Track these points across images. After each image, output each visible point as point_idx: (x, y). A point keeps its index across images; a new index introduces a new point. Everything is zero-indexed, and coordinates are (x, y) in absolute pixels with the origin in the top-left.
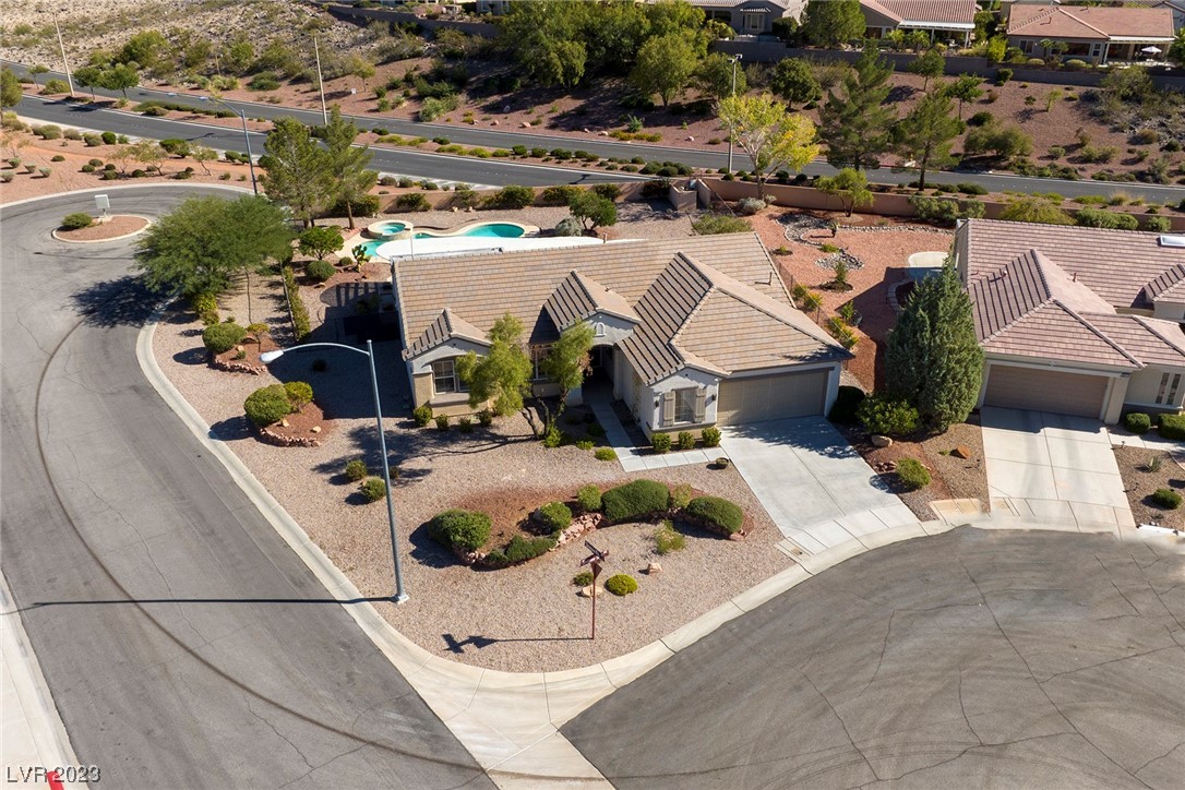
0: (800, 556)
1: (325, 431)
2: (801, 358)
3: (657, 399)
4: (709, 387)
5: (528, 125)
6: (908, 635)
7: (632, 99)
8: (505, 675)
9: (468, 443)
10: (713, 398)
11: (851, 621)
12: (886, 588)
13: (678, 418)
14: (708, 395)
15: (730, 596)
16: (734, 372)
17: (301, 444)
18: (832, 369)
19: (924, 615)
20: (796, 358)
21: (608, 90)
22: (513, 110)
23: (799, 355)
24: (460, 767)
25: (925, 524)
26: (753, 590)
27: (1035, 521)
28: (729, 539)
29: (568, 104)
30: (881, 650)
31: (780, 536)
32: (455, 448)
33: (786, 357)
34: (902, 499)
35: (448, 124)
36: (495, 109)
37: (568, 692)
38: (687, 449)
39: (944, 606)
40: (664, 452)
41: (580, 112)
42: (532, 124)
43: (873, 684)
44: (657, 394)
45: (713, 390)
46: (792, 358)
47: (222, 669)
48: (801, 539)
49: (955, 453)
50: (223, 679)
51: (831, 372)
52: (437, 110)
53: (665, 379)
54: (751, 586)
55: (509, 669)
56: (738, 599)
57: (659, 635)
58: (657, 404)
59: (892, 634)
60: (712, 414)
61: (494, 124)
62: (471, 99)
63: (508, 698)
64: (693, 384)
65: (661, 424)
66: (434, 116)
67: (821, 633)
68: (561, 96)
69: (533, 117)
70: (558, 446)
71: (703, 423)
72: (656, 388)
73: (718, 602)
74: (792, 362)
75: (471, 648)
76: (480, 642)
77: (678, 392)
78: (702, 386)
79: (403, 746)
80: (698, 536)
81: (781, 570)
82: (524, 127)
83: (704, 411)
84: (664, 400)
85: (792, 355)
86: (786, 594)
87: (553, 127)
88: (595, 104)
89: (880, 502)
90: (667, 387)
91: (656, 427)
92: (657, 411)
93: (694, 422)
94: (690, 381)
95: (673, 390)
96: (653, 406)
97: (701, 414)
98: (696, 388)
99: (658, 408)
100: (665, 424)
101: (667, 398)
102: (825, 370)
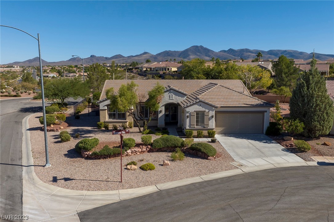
0: (241, 167)
1: (64, 128)
3: (188, 114)
4: (210, 112)
6: (296, 195)
8: (68, 191)
10: (212, 117)
11: (263, 188)
12: (285, 179)
13: (197, 125)
14: (210, 116)
15: (200, 175)
16: (222, 107)
17: (53, 131)
18: (266, 111)
20: (249, 105)
23: (251, 104)
25: (308, 162)
26: (212, 174)
28: (207, 159)
30: (278, 199)
31: (233, 160)
33: (245, 104)
34: (297, 155)
38: (200, 137)
43: (271, 211)
44: (188, 112)
45: (212, 113)
46: (247, 105)
48: (243, 162)
49: (325, 144)
51: (265, 113)
53: (191, 105)
54: (212, 173)
55: (72, 189)
57: (155, 184)
58: (188, 117)
59: (285, 194)
60: (212, 124)
64: (203, 109)
65: (190, 126)
67: (244, 190)
71: (208, 128)
72: (187, 109)
73: (192, 176)
75: (61, 181)
77: (198, 113)
78: (207, 111)
80: (193, 158)
81: (230, 170)
83: (208, 123)
86: (229, 177)
89: (286, 155)
90: (193, 109)
91: (188, 127)
92: (188, 120)
93: (204, 127)
94: (201, 107)
95: (195, 111)
96: (186, 117)
97: (207, 124)
98: (205, 111)
99: (189, 118)
100: (192, 126)
101: (192, 115)
102: (263, 112)
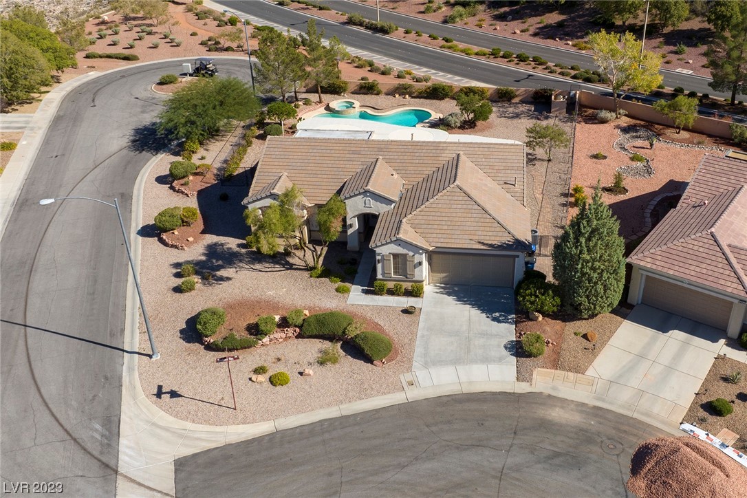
0: (410, 386)
1: (195, 241)
2: (491, 246)
3: (379, 258)
4: (417, 256)
5: (518, 32)
7: (600, 18)
8: (171, 419)
9: (267, 265)
10: (420, 263)
11: (405, 439)
12: (449, 422)
14: (416, 261)
16: (437, 247)
17: (176, 247)
18: (518, 256)
19: (458, 448)
20: (487, 244)
21: (587, 9)
22: (513, 19)
23: (490, 242)
24: (107, 466)
25: (518, 383)
26: (359, 402)
27: (603, 400)
28: (372, 363)
29: (553, 18)
30: (406, 464)
31: (409, 369)
32: (257, 266)
33: (480, 243)
34: (517, 362)
35: (465, 27)
36: (502, 18)
37: (198, 439)
38: (398, 295)
39: (478, 445)
40: (381, 295)
41: (560, 25)
42: (522, 31)
44: (379, 254)
45: (420, 257)
46: (483, 244)
47: (36, 376)
48: (421, 374)
49: (585, 336)
50: (33, 382)
51: (516, 259)
52: (461, 16)
53: (382, 245)
54: (361, 399)
55: (176, 416)
56: (343, 406)
61: (495, 29)
62: (489, 9)
63: (163, 433)
64: (404, 251)
65: (383, 274)
66: (458, 19)
68: (551, 11)
69: (525, 26)
70: (318, 277)
71: (414, 279)
72: (378, 250)
74: (483, 247)
75: (166, 397)
76: (174, 394)
77: (396, 256)
78: (411, 254)
79: (89, 446)
80: (354, 358)
81: (389, 393)
82: (515, 33)
83: (414, 271)
85: (485, 242)
87: (535, 35)
88: (573, 19)
89: (500, 360)
90: (386, 250)
91: (379, 277)
92: (380, 266)
93: (407, 278)
94: (402, 249)
95: (390, 253)
96: (377, 262)
97: (411, 273)
98: (407, 254)
99: (381, 263)
100: (386, 275)
101: (386, 258)
102: (513, 256)
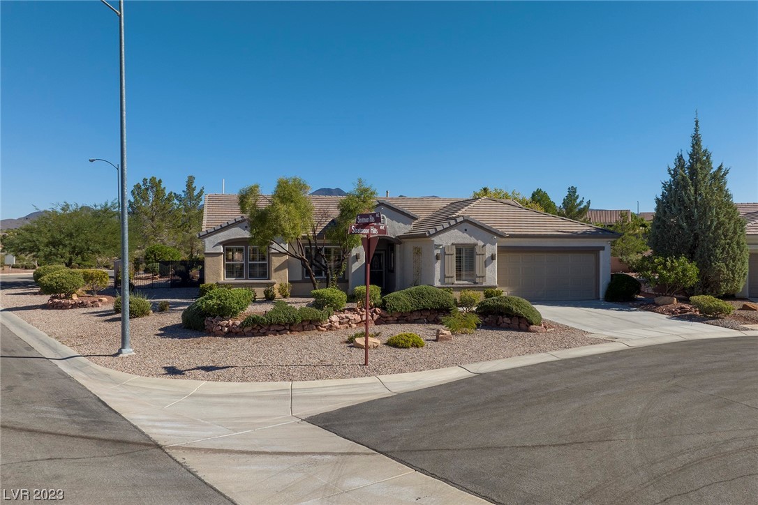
2: (573, 233)
3: (437, 252)
4: (488, 245)
10: (493, 258)
13: (459, 277)
14: (488, 255)
15: (542, 351)
16: (510, 236)
18: (603, 248)
20: (567, 232)
23: (570, 231)
24: (124, 442)
26: (570, 350)
28: (527, 330)
33: (558, 231)
37: (325, 396)
44: (437, 247)
45: (491, 249)
51: (601, 252)
53: (445, 230)
54: (566, 348)
55: (244, 381)
56: (554, 353)
57: (458, 364)
58: (437, 258)
60: (492, 276)
64: (472, 240)
65: (442, 280)
71: (484, 285)
72: (437, 240)
73: (528, 353)
74: (565, 234)
75: (197, 373)
77: (459, 249)
78: (481, 243)
80: (492, 330)
83: (484, 271)
84: (445, 254)
85: (564, 230)
90: (447, 240)
92: (438, 265)
93: (475, 283)
94: (467, 236)
95: (453, 244)
96: (434, 259)
97: (481, 274)
98: (476, 245)
99: (439, 261)
100: (446, 280)
101: (447, 252)
102: (596, 251)
